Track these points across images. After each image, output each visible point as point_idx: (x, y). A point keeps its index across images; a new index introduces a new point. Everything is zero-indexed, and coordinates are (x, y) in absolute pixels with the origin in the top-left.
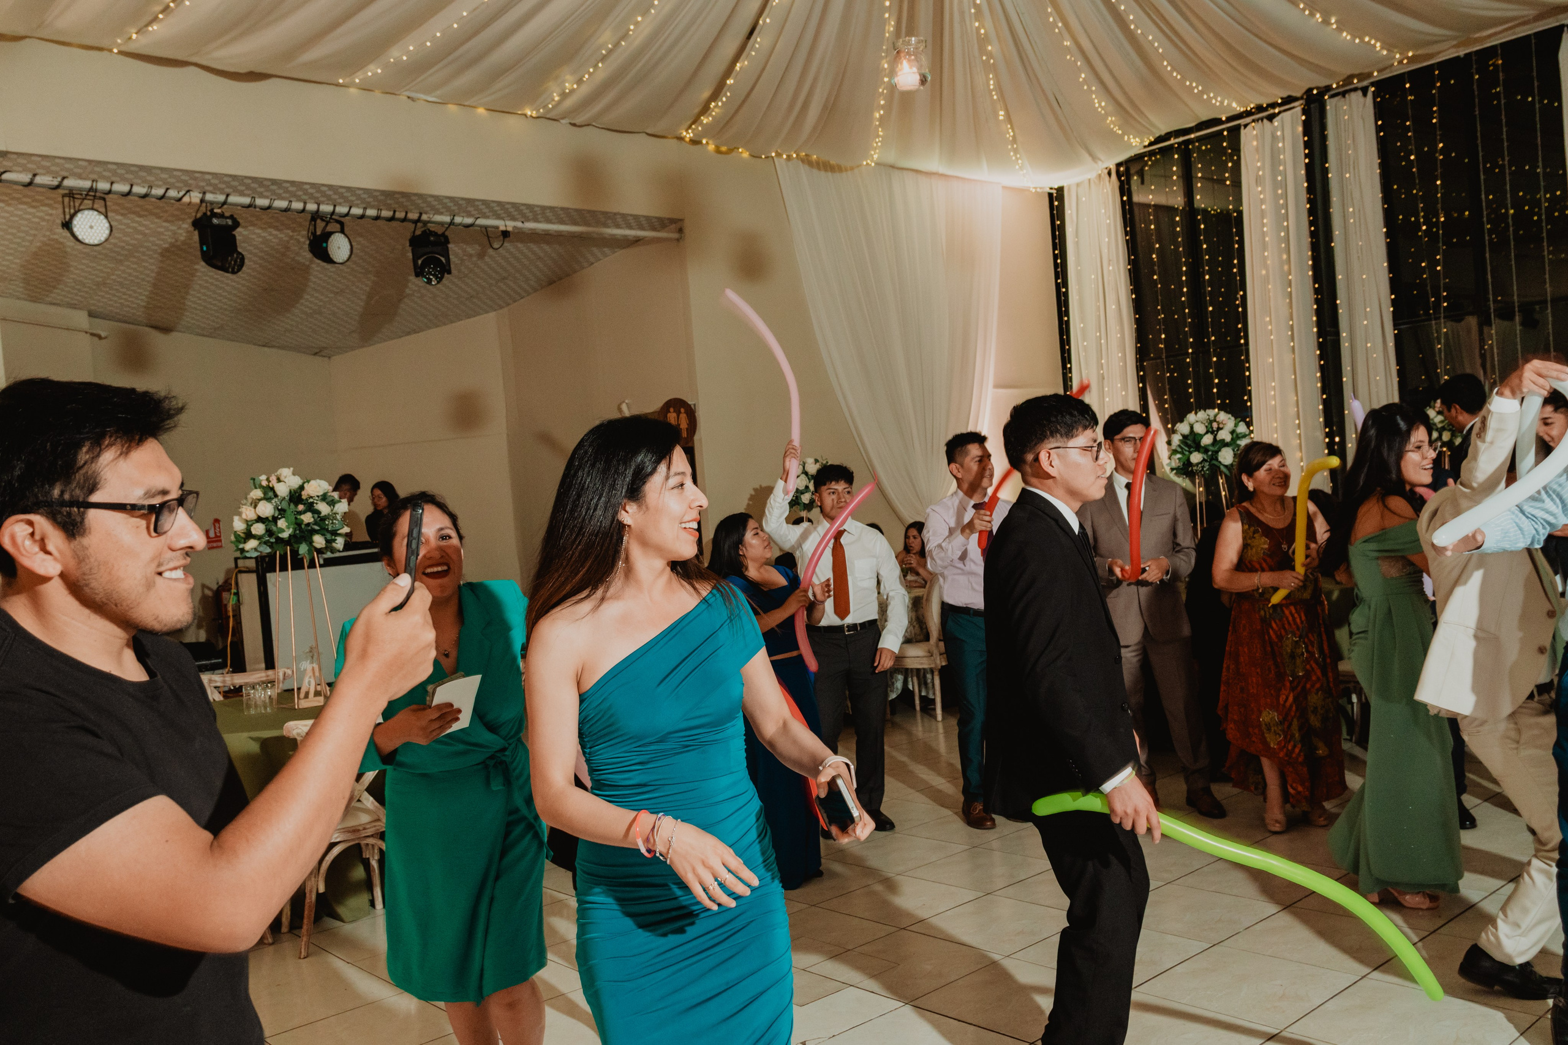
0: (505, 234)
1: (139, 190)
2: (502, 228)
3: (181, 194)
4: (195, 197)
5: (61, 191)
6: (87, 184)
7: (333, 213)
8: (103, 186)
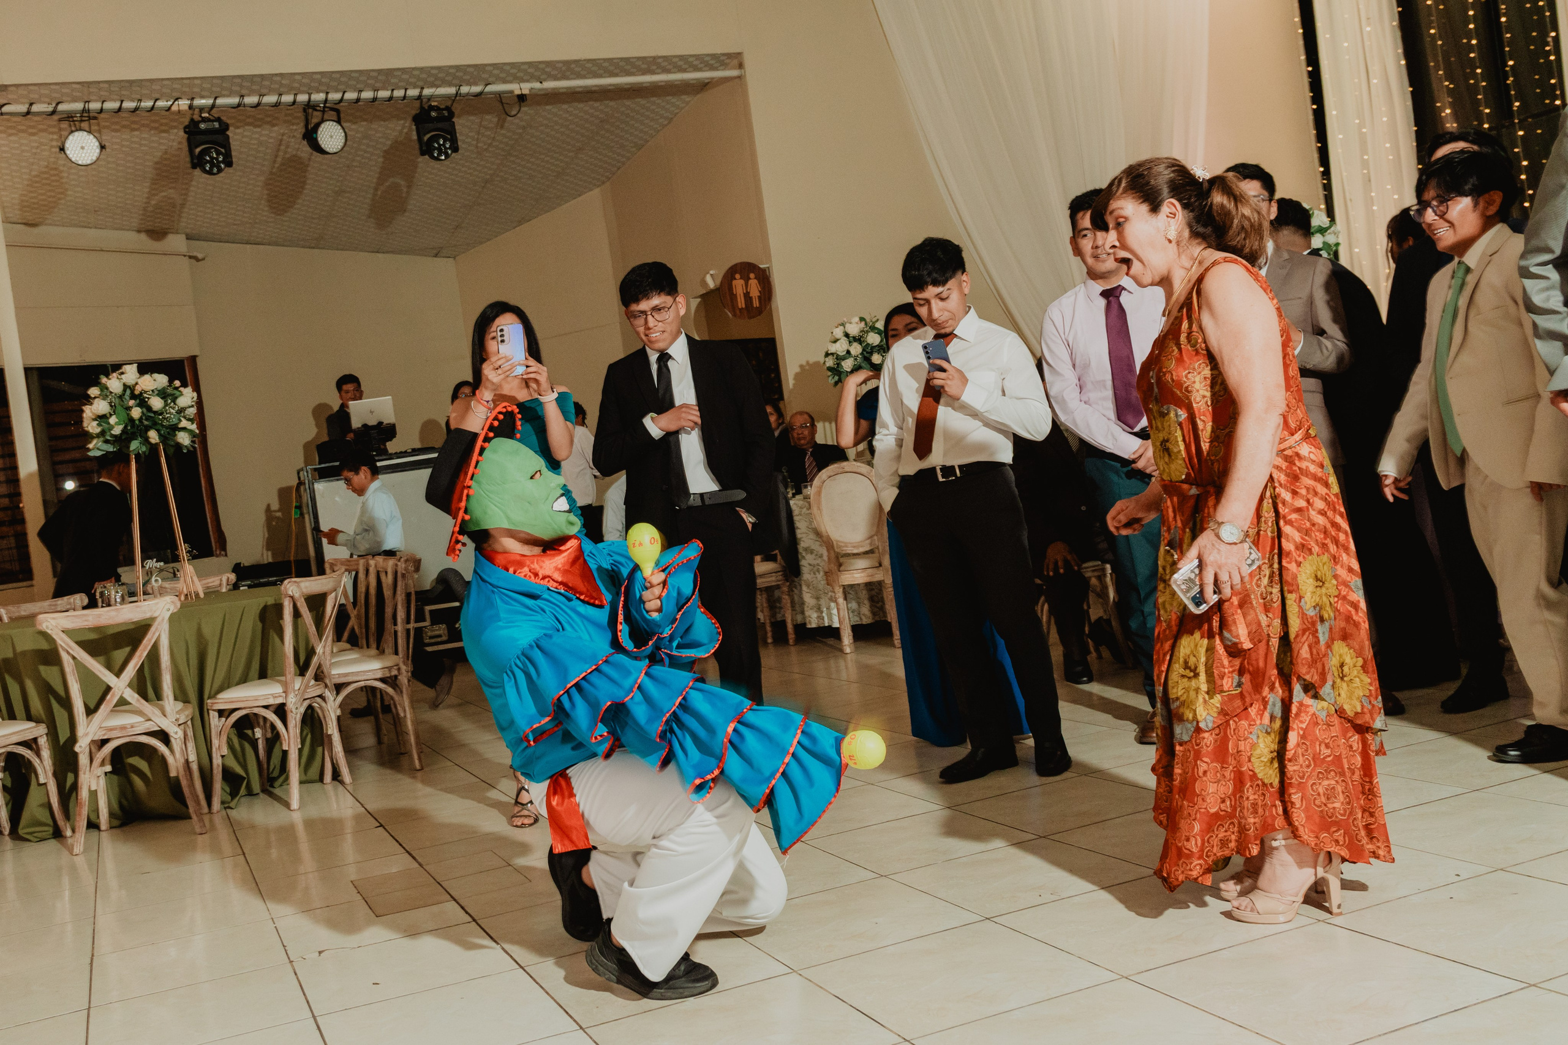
0: (522, 98)
1: (129, 105)
2: (517, 92)
3: (170, 103)
4: (184, 104)
5: (56, 117)
6: (79, 106)
7: (326, 101)
8: (95, 106)
